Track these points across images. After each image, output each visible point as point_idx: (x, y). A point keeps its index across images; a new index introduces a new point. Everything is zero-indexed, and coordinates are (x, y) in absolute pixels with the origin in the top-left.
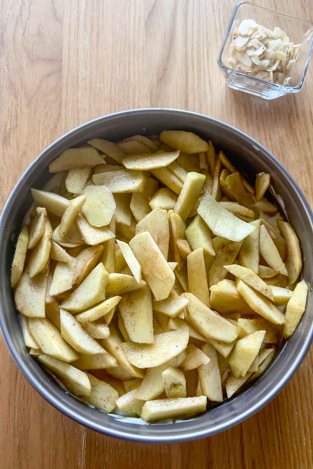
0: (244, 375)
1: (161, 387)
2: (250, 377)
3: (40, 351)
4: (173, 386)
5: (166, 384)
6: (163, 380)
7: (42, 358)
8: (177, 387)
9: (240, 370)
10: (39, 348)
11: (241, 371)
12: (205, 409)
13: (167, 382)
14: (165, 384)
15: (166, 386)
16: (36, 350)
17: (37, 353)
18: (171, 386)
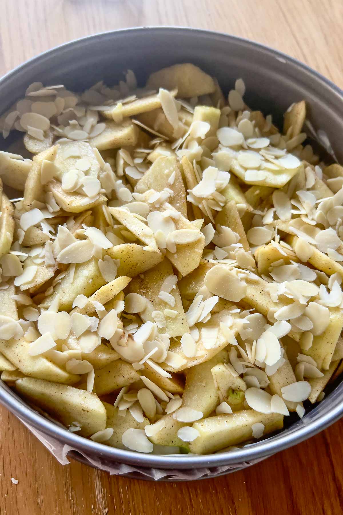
0: (327, 367)
1: (212, 396)
2: (337, 369)
3: (18, 373)
4: (231, 391)
5: (220, 389)
6: (215, 381)
7: (22, 382)
8: (236, 393)
9: (322, 356)
10: (15, 369)
11: (324, 357)
12: (282, 424)
13: (221, 386)
14: (218, 389)
15: (219, 392)
16: (10, 373)
17: (14, 377)
18: (228, 392)
